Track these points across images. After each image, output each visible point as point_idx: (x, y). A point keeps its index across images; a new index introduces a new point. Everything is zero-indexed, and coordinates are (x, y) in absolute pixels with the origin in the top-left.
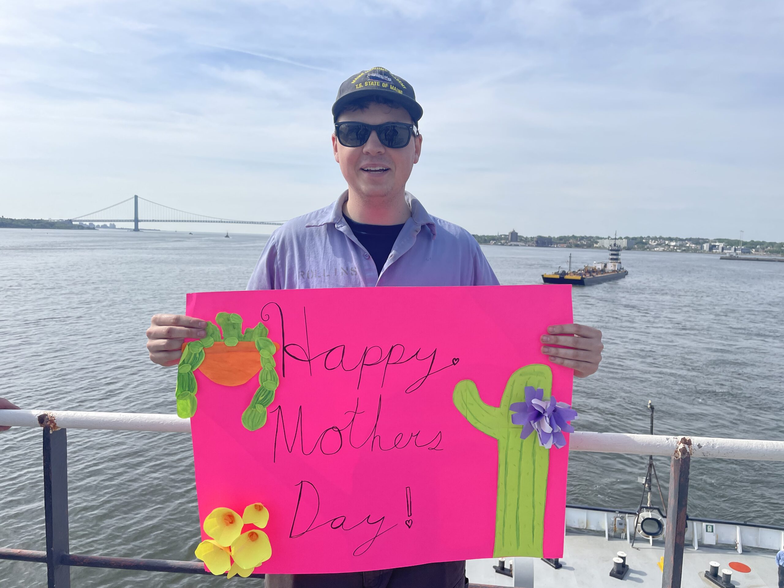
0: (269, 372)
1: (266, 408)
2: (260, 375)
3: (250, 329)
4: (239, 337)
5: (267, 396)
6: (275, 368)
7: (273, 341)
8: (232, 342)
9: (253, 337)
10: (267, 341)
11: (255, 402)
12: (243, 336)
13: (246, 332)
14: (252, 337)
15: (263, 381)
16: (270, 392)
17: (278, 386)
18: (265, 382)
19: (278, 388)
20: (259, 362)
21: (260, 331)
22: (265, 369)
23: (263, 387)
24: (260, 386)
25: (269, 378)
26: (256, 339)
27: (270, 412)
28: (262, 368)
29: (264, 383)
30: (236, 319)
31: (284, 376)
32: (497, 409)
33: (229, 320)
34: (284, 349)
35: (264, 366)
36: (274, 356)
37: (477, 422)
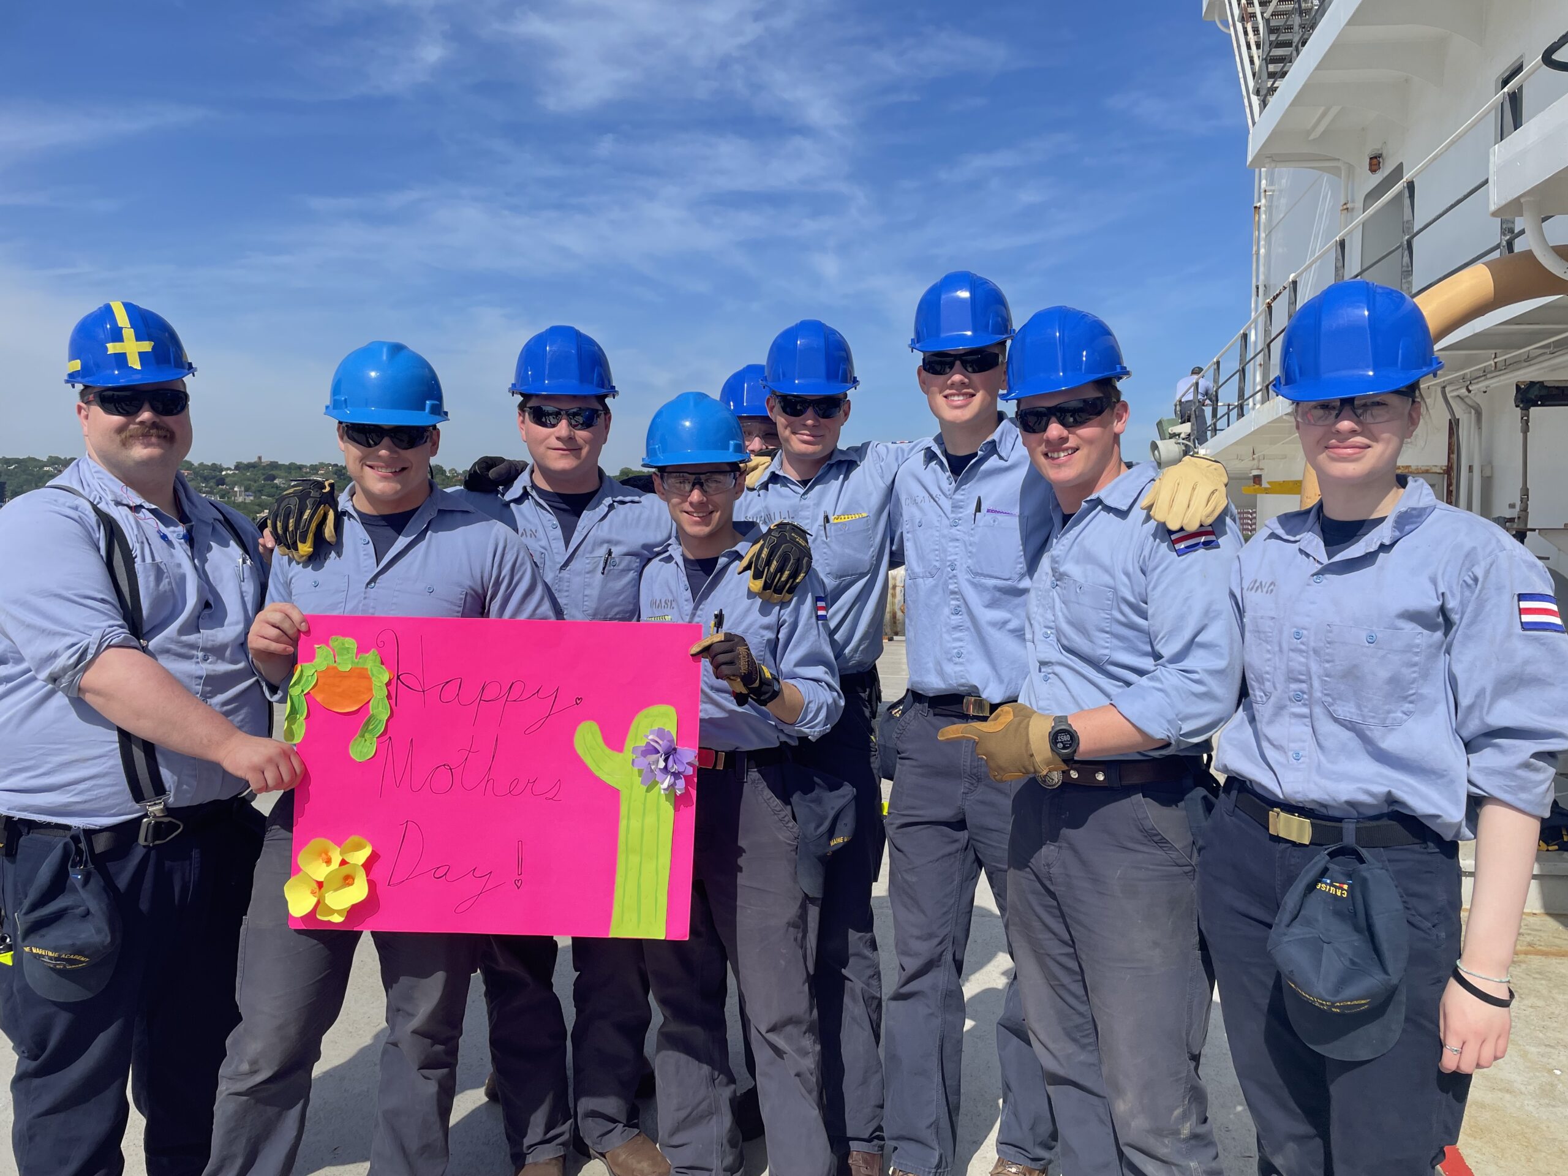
0: (381, 700)
1: (375, 738)
2: (371, 703)
3: (364, 655)
4: (353, 662)
5: (377, 726)
6: (387, 696)
7: (387, 669)
8: (346, 668)
9: (367, 663)
10: (381, 668)
11: (364, 730)
12: (358, 660)
13: (362, 657)
15: (372, 710)
16: (380, 721)
18: (375, 711)
19: (388, 717)
20: (371, 689)
21: (374, 658)
22: (376, 697)
23: (373, 716)
24: (370, 714)
25: (380, 706)
26: (369, 665)
27: (379, 744)
28: (373, 697)
30: (351, 643)
31: (395, 705)
32: (620, 754)
33: (343, 644)
34: (398, 678)
35: (376, 694)
36: (387, 684)
37: (598, 770)
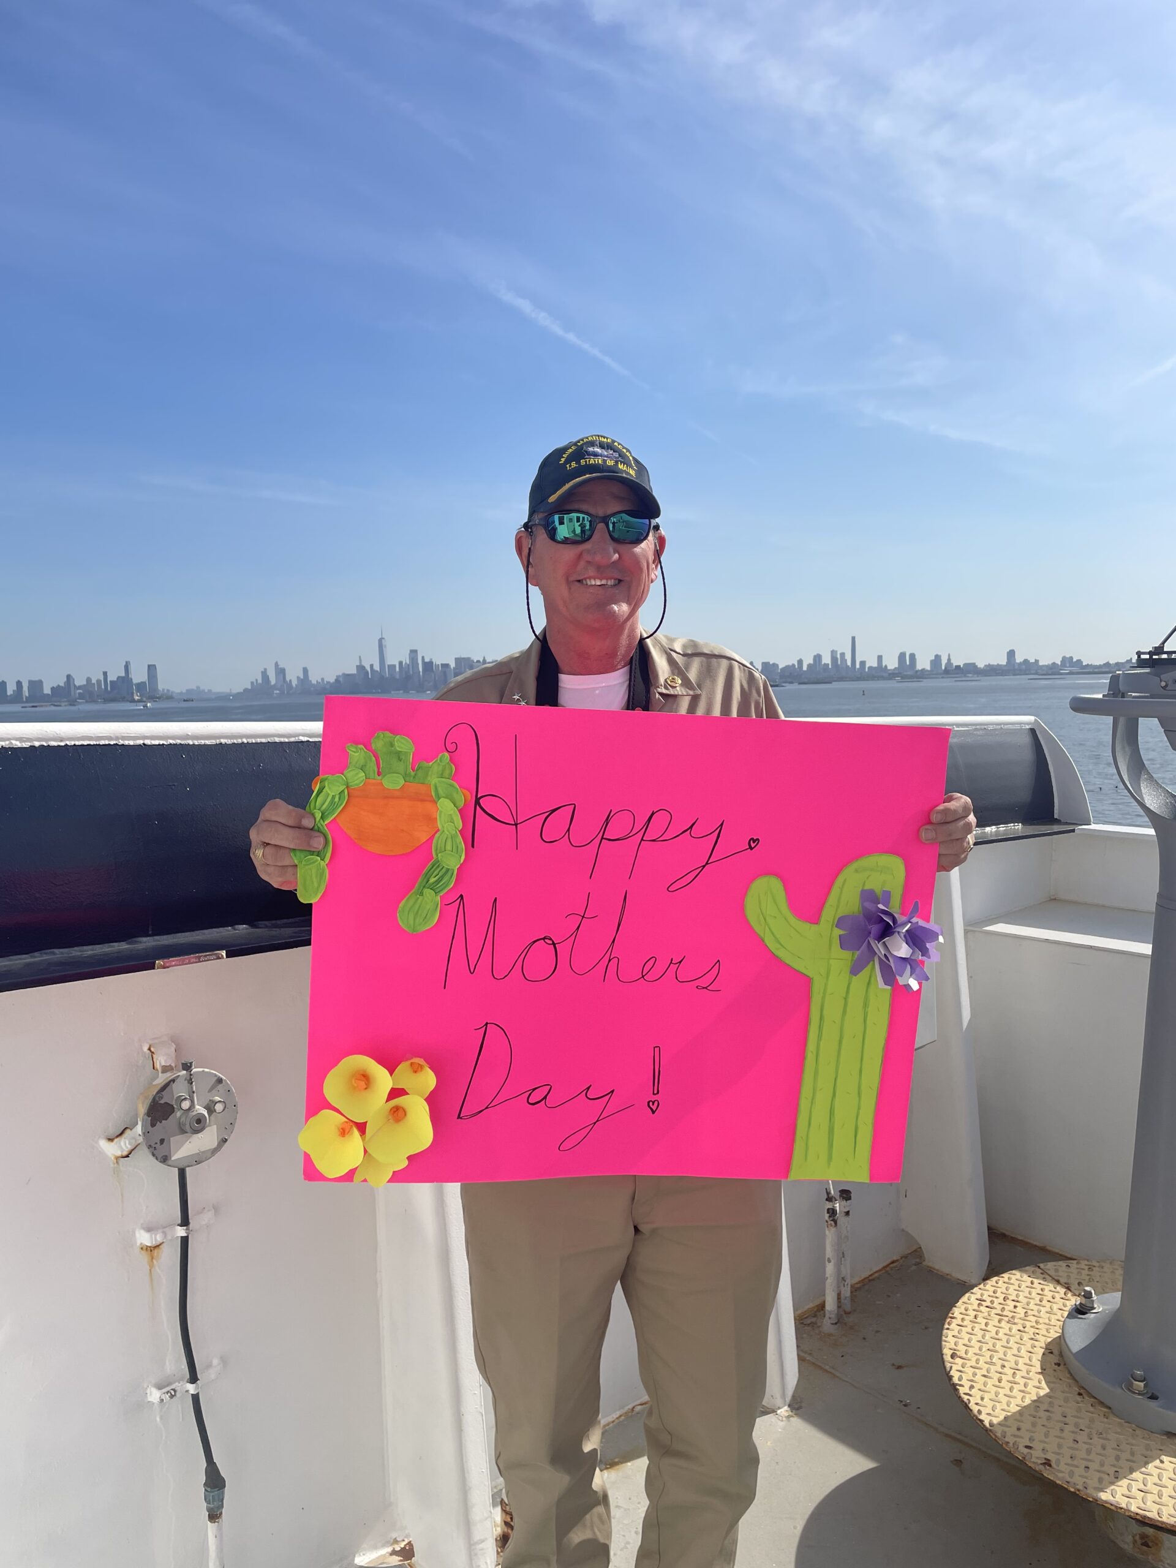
0: (450, 836)
1: (439, 898)
2: (434, 841)
3: (424, 764)
4: (405, 776)
5: (442, 877)
6: (461, 832)
7: (460, 787)
8: (393, 782)
9: (429, 778)
10: (451, 785)
11: (423, 885)
12: (413, 773)
13: (419, 768)
14: (426, 775)
15: (438, 851)
16: (448, 870)
17: (462, 861)
18: (442, 854)
19: (461, 865)
20: (435, 819)
21: (441, 768)
22: (444, 831)
23: (439, 861)
24: (432, 858)
25: (449, 847)
26: (433, 780)
27: (445, 904)
28: (438, 831)
29: (439, 855)
30: (404, 744)
31: (473, 846)
32: (814, 927)
33: (392, 745)
34: (477, 802)
35: (443, 827)
36: (460, 811)
37: (780, 946)
